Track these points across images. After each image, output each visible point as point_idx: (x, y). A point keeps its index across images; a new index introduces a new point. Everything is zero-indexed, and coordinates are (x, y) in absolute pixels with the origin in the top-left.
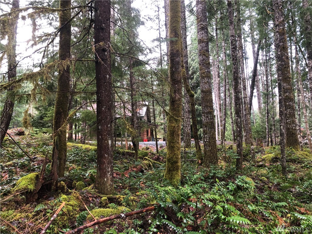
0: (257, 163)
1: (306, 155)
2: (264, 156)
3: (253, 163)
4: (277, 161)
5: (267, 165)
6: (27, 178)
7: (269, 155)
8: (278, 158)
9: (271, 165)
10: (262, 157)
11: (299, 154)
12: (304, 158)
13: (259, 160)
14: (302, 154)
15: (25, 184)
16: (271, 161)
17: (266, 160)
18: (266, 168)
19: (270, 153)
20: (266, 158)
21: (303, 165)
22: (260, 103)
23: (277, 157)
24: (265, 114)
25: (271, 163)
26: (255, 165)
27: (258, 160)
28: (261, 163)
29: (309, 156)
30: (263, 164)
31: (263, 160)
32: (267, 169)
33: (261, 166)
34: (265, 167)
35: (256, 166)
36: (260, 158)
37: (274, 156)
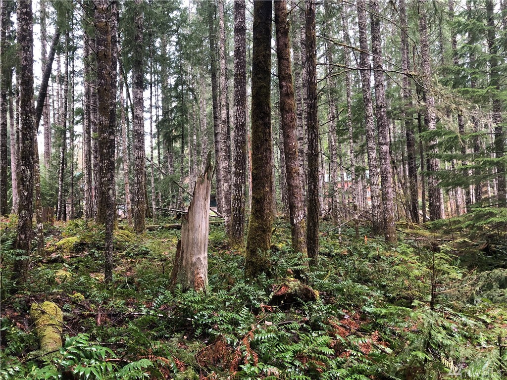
0: (47, 255)
1: (128, 236)
2: (61, 242)
3: (38, 256)
4: (84, 250)
5: (65, 257)
7: (69, 238)
8: (85, 244)
9: (73, 257)
10: (57, 244)
11: (117, 235)
12: (124, 241)
13: (52, 248)
14: (122, 235)
16: (73, 250)
17: (65, 249)
18: (64, 264)
19: (71, 236)
20: (64, 244)
21: (124, 253)
22: (48, 144)
23: (84, 242)
24: (58, 165)
25: (72, 253)
26: (43, 259)
27: (49, 249)
28: (54, 256)
29: (130, 238)
30: (59, 257)
31: (58, 249)
32: (67, 266)
33: (55, 261)
34: (63, 261)
35: (44, 261)
36: (53, 245)
37: (79, 241)
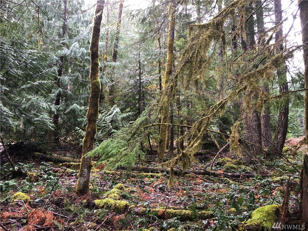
6: (263, 211)
15: (260, 220)
